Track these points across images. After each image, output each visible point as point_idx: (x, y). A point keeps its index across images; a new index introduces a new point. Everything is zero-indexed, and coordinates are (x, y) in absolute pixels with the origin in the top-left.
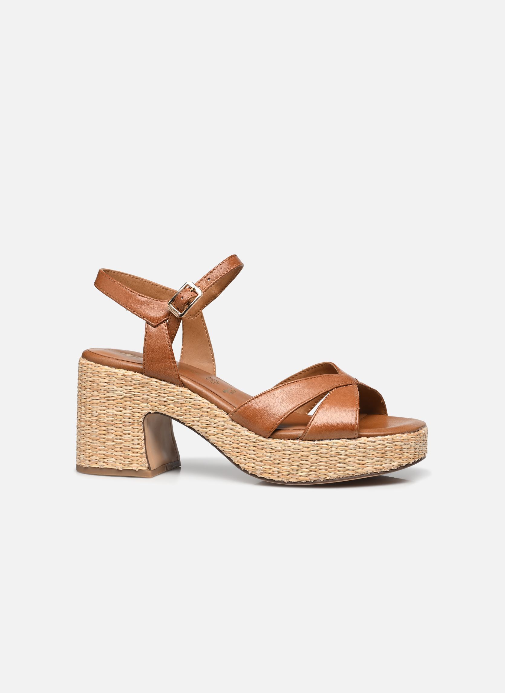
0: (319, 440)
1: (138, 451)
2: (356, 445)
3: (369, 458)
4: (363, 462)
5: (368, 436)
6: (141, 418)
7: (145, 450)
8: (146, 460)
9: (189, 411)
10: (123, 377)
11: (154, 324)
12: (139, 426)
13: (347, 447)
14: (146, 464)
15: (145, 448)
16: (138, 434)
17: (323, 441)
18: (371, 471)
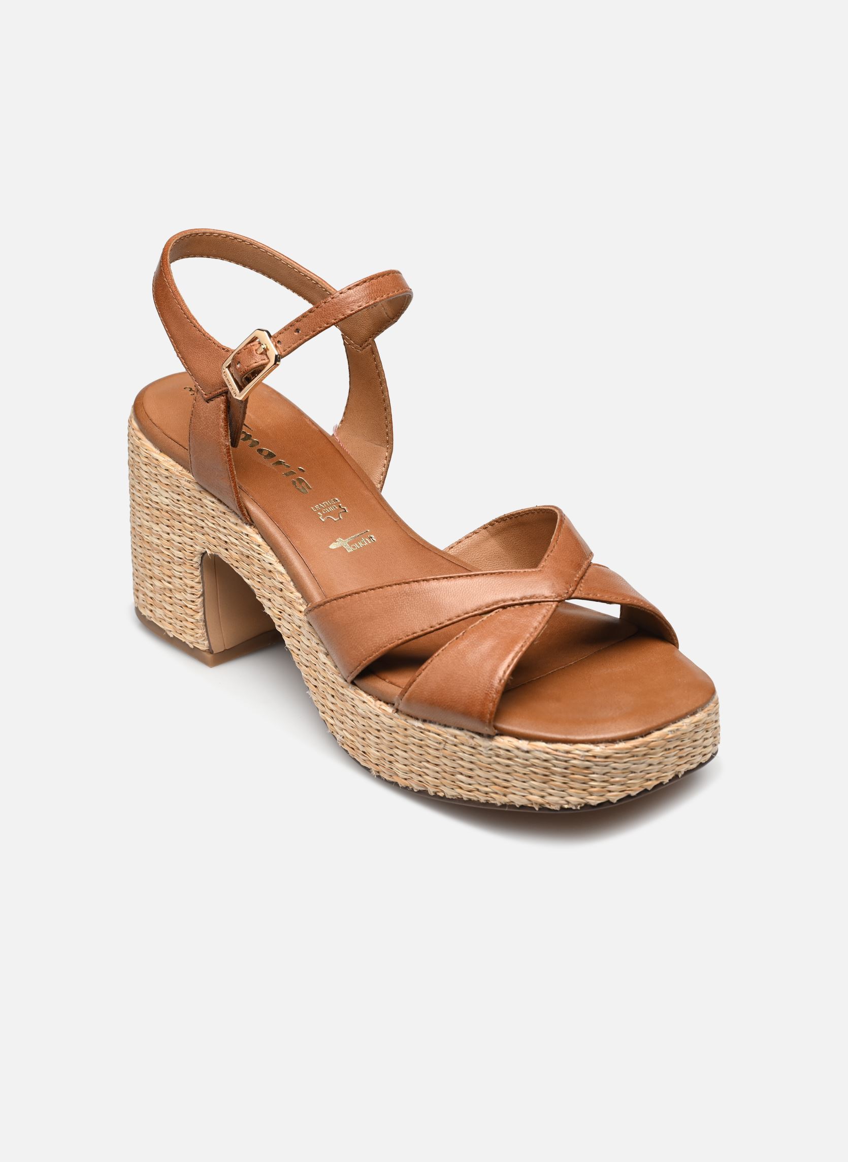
0: (424, 721)
1: (193, 614)
2: (491, 750)
3: (516, 778)
4: (506, 784)
5: (519, 736)
6: (196, 558)
7: (203, 616)
8: (206, 634)
9: (258, 575)
10: (166, 473)
11: (206, 395)
12: (193, 570)
13: (474, 748)
14: (204, 640)
15: (203, 612)
16: (193, 584)
17: (432, 725)
18: (521, 804)
